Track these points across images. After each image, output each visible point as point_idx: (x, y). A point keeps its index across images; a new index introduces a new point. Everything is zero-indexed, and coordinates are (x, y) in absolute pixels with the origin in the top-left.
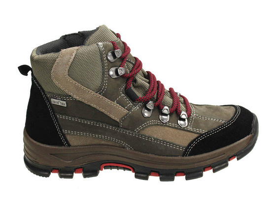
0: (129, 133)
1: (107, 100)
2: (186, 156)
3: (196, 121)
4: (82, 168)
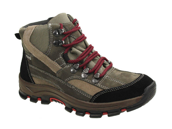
0: (61, 81)
1: (49, 59)
2: (92, 102)
3: (106, 80)
4: (41, 98)
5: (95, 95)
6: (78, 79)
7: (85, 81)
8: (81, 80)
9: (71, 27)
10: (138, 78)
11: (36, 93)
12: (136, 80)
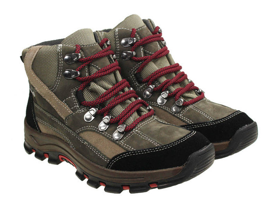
0: (71, 132)
1: (56, 98)
2: (109, 168)
3: (133, 137)
4: (48, 154)
5: (114, 158)
6: (94, 131)
7: (103, 135)
8: (98, 133)
9: (94, 51)
10: (182, 138)
11: (42, 145)
12: (178, 140)
